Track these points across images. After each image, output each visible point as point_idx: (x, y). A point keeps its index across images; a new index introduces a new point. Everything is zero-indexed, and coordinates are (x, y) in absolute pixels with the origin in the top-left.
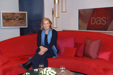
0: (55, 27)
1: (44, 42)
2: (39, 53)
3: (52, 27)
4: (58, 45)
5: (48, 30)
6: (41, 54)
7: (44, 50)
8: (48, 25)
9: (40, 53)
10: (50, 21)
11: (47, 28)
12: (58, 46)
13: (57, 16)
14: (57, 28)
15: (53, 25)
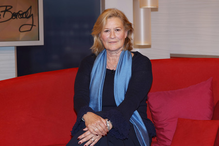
0: (143, 43)
1: (100, 97)
2: (79, 140)
3: (132, 42)
4: (151, 111)
5: (120, 53)
6: (89, 143)
7: (100, 128)
8: (119, 35)
9: (84, 140)
10: (125, 21)
11: (113, 47)
12: (152, 115)
13: (149, 6)
14: (149, 46)
15: (138, 38)
